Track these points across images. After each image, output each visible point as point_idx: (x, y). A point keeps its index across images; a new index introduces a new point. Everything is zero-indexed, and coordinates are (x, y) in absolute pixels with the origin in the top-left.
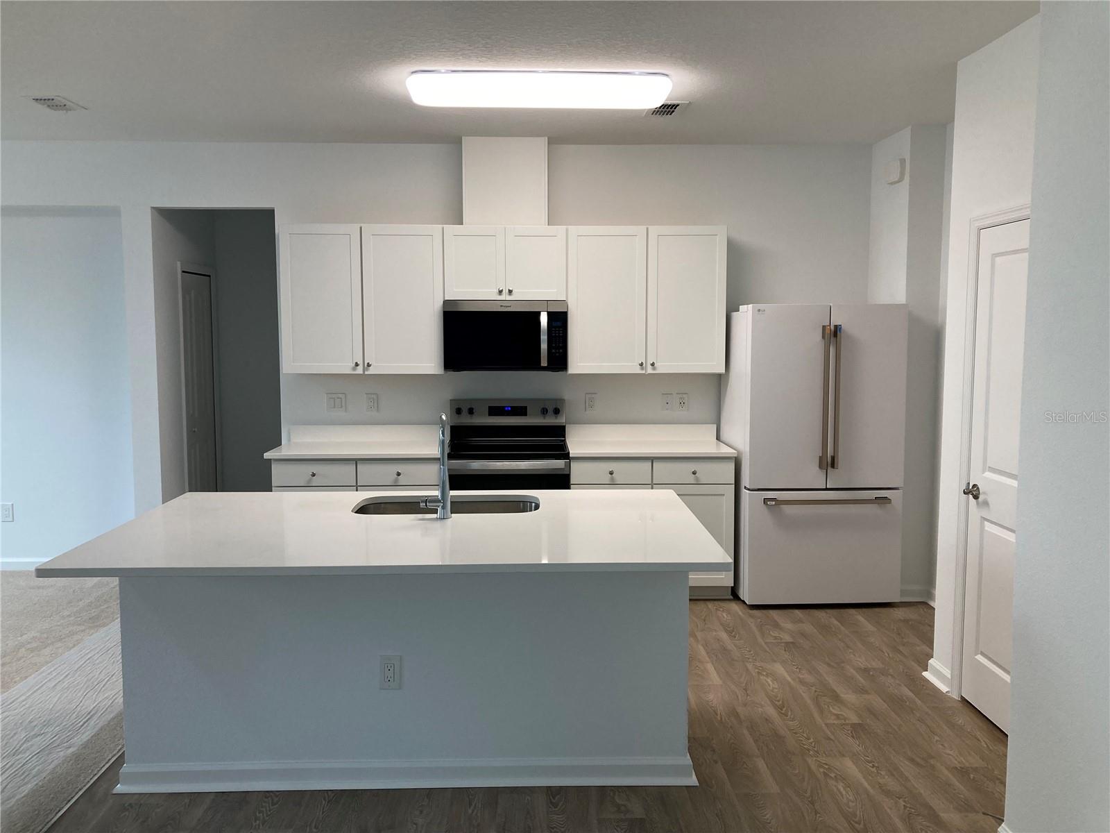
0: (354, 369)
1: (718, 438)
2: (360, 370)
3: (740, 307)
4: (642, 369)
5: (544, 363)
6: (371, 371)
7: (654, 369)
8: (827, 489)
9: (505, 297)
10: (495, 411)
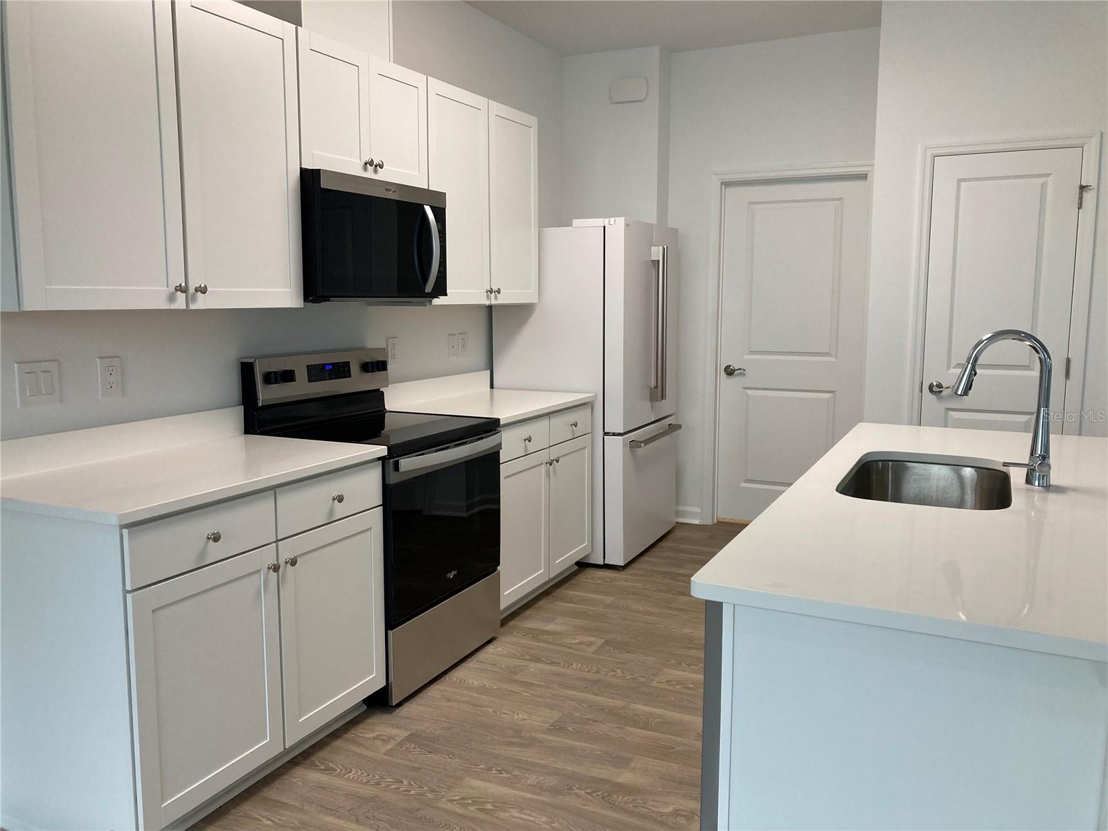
0: (172, 298)
1: (492, 387)
2: (180, 302)
3: (574, 220)
4: (488, 297)
5: (429, 288)
6: (202, 303)
7: (496, 298)
8: (652, 423)
9: (369, 174)
10: (317, 373)
